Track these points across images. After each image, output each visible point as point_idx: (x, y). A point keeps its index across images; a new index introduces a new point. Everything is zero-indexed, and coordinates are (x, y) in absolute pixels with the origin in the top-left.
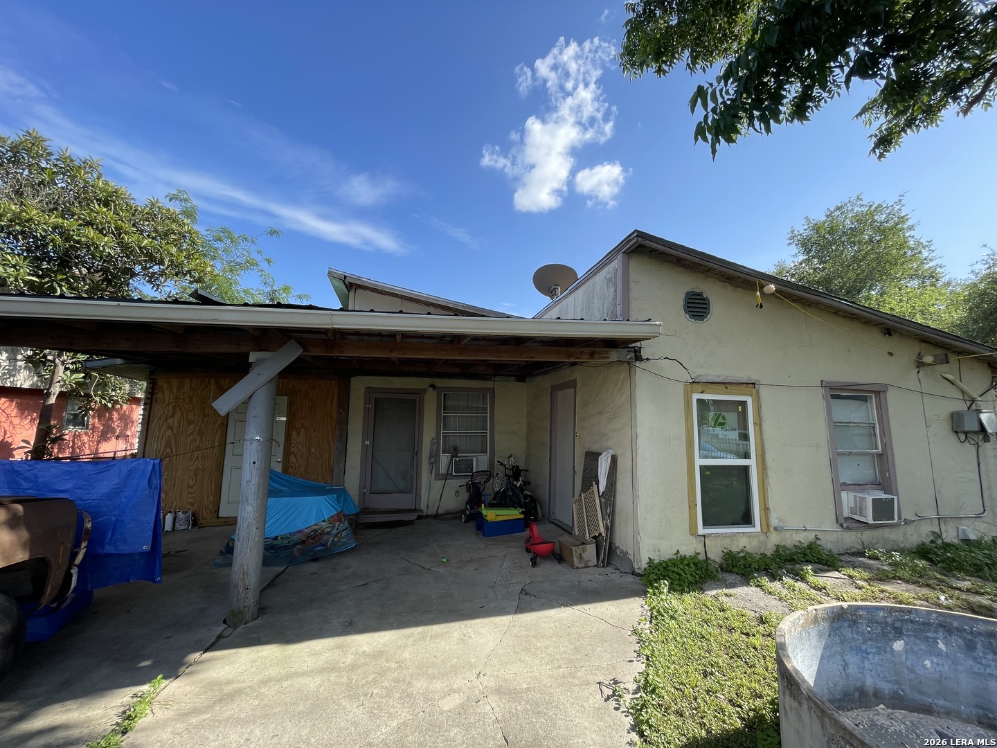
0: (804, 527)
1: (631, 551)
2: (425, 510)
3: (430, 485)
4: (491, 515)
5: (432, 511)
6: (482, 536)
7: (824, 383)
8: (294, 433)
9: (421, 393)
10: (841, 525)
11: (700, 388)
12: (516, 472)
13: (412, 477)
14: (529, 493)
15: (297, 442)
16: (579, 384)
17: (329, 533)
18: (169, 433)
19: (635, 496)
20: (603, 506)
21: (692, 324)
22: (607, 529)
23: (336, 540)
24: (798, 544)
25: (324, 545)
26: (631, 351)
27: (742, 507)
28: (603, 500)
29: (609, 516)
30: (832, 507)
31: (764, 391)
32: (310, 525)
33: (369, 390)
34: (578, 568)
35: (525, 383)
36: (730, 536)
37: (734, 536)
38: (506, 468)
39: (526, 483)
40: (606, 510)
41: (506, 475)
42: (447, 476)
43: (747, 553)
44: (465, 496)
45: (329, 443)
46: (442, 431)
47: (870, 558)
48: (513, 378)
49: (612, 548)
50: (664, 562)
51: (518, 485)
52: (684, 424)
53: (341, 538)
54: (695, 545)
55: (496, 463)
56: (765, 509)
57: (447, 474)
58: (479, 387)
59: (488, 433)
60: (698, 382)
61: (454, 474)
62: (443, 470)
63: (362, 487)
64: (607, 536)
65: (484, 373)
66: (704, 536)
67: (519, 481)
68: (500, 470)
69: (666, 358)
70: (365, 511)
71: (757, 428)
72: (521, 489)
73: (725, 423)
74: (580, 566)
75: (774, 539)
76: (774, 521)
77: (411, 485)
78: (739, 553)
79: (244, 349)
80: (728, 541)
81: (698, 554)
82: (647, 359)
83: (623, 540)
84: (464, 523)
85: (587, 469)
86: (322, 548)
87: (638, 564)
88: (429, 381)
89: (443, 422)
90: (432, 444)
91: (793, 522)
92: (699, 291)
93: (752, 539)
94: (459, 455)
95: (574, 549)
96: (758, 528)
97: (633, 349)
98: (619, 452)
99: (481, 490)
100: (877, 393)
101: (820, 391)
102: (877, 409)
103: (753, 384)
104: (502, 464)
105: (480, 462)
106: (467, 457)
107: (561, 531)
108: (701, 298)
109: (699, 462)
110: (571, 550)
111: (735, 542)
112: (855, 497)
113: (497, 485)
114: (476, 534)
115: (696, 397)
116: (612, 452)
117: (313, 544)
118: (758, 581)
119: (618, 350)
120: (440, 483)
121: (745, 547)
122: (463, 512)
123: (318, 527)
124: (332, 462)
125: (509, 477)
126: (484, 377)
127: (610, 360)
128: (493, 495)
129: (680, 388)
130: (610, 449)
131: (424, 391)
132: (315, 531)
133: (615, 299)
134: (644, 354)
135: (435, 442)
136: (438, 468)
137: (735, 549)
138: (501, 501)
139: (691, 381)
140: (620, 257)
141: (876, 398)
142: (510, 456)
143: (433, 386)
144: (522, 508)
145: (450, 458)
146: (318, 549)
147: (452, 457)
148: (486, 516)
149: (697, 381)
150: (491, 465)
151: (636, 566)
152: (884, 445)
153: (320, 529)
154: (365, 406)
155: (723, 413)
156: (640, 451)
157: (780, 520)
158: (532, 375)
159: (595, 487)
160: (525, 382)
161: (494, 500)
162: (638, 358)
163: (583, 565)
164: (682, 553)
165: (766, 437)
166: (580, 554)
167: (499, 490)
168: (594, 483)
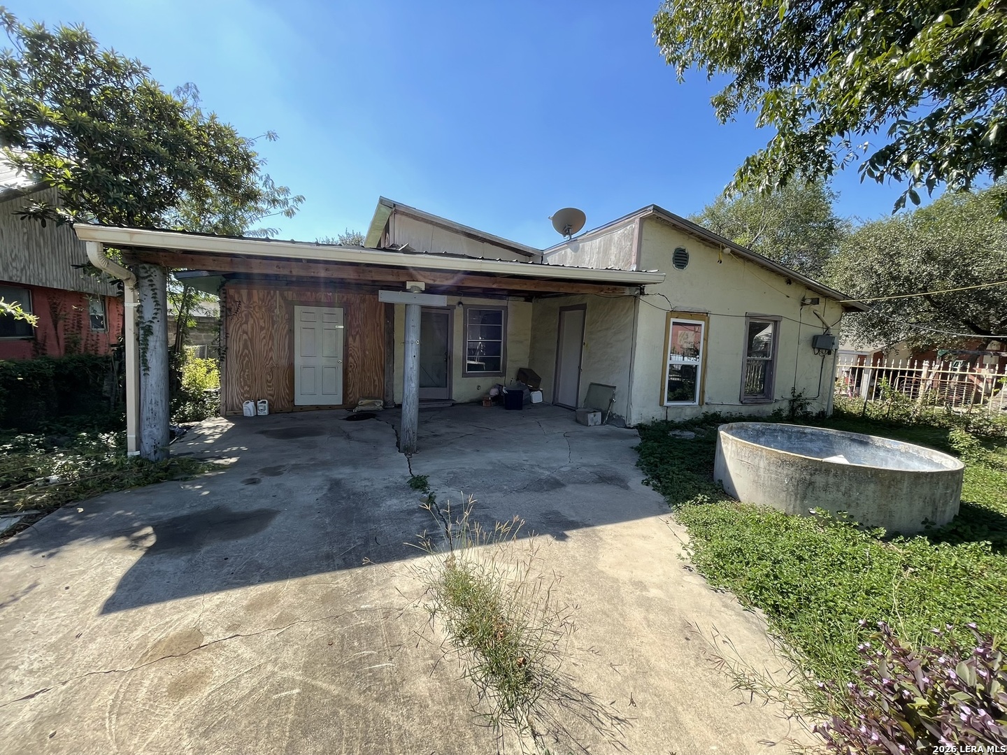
0: (722, 403)
1: (624, 415)
2: (456, 400)
5: (461, 400)
7: (747, 313)
8: (351, 339)
9: (451, 309)
10: (742, 402)
11: (676, 315)
13: (445, 375)
15: (354, 346)
16: (588, 308)
18: (245, 336)
21: (677, 271)
24: (717, 413)
26: (638, 290)
30: (739, 391)
31: (712, 317)
35: (530, 303)
36: (682, 407)
37: (684, 407)
45: (379, 347)
46: (468, 340)
48: (523, 299)
49: (611, 416)
54: (662, 413)
56: (703, 392)
58: (496, 305)
59: (502, 342)
66: (667, 407)
69: (659, 295)
71: (705, 340)
73: (687, 338)
75: (705, 409)
76: (706, 400)
77: (445, 381)
79: (402, 279)
80: (680, 409)
82: (647, 295)
88: (458, 299)
89: (468, 332)
91: (717, 400)
92: (683, 248)
93: (693, 409)
96: (697, 403)
98: (620, 355)
100: (776, 322)
101: (745, 318)
102: (774, 332)
103: (707, 313)
108: (684, 253)
109: (669, 362)
111: (683, 411)
115: (673, 320)
119: (630, 288)
124: (383, 363)
126: (500, 297)
127: (625, 294)
131: (454, 307)
133: (631, 250)
134: (646, 292)
136: (464, 368)
137: (683, 415)
139: (671, 310)
140: (637, 221)
141: (774, 325)
143: (461, 303)
149: (674, 310)
150: (504, 367)
152: (773, 355)
156: (637, 354)
157: (710, 398)
158: (540, 297)
162: (642, 293)
163: (594, 424)
165: (709, 348)
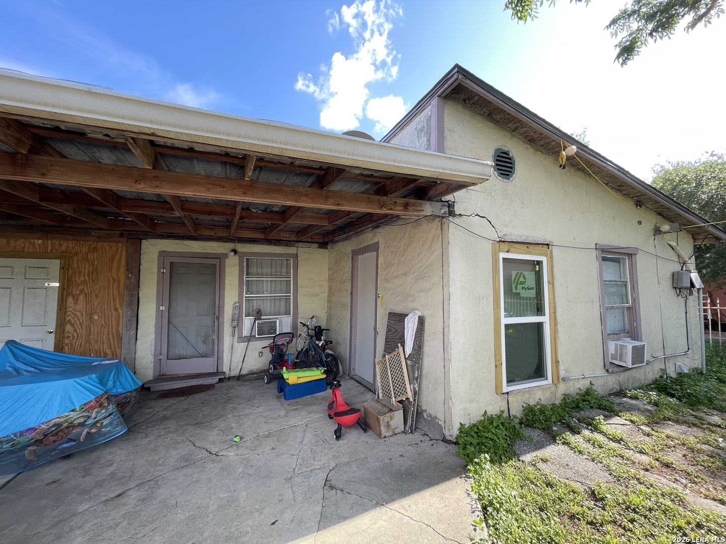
0: (583, 375)
2: (227, 372)
3: (232, 348)
4: (292, 377)
5: (234, 373)
6: (283, 400)
7: (598, 246)
8: (70, 300)
9: (221, 258)
10: (607, 371)
11: (505, 246)
12: (318, 332)
13: (213, 340)
14: (330, 352)
15: (75, 310)
16: (381, 246)
17: (82, 425)
19: (446, 360)
20: (410, 368)
21: (500, 182)
22: (415, 393)
23: (93, 431)
24: (578, 391)
25: (75, 441)
26: (445, 205)
27: (536, 361)
28: (409, 362)
29: (417, 379)
30: (601, 355)
31: (555, 251)
32: (49, 418)
33: (163, 254)
34: (385, 437)
35: (326, 250)
36: (528, 391)
37: (532, 390)
38: (308, 329)
39: (328, 342)
40: (414, 373)
41: (309, 335)
42: (250, 338)
43: (542, 405)
44: (268, 356)
45: (116, 309)
46: (245, 295)
47: (631, 398)
48: (316, 245)
49: (419, 413)
50: (474, 425)
51: (320, 345)
52: (491, 283)
53: (102, 426)
54: (500, 403)
55: (299, 324)
56: (556, 362)
57: (251, 336)
58: (283, 253)
59: (292, 296)
60: (504, 242)
61: (257, 336)
62: (246, 332)
63: (157, 353)
64: (414, 400)
65: (287, 239)
66: (508, 393)
67: (321, 340)
68: (303, 331)
69: (477, 215)
70: (161, 377)
71: (551, 286)
72: (323, 348)
73: (525, 281)
74: (387, 435)
75: (562, 389)
76: (562, 373)
77: (213, 348)
78: (536, 406)
80: (527, 395)
81: (503, 412)
82: (460, 215)
83: (431, 403)
84: (267, 383)
85: (391, 330)
86: (73, 443)
87: (449, 431)
88: (231, 246)
89: (247, 286)
90: (234, 308)
91: (575, 373)
92: (506, 149)
93: (545, 391)
94: (262, 317)
95: (381, 418)
96: (550, 380)
97: (447, 204)
98: (426, 313)
99: (284, 351)
100: (630, 255)
101: (594, 253)
102: (629, 269)
103: (548, 245)
104: (304, 325)
105: (284, 324)
106: (270, 319)
107: (362, 389)
108: (509, 157)
109: (505, 321)
110: (378, 420)
111: (532, 396)
112: (616, 345)
113: (300, 344)
114: (278, 397)
115: (503, 255)
116: (419, 313)
117: (55, 441)
118: (563, 438)
119: (432, 203)
120: (244, 345)
121: (540, 399)
122: (266, 371)
123: (63, 420)
124: (120, 329)
125: (311, 337)
126: (287, 243)
127: (425, 213)
128: (296, 353)
129: (488, 246)
130: (417, 310)
131: (226, 256)
132: (58, 425)
134: (458, 209)
135: (238, 307)
136: (241, 331)
137: (532, 403)
138: (304, 361)
139: (498, 240)
140: (435, 101)
141: (629, 260)
142: (313, 317)
143: (235, 251)
144: (324, 367)
145: (253, 321)
146: (66, 445)
147: (255, 320)
148: (288, 379)
149: (503, 240)
150: (294, 326)
151: (447, 433)
152: (634, 300)
153: (66, 421)
154: (159, 270)
155: (524, 272)
156: (452, 311)
157: (566, 371)
158: (333, 242)
159: (401, 349)
160: (327, 248)
161: (297, 358)
162: (451, 213)
163: (391, 433)
164: (489, 413)
165: (556, 295)
166: (388, 422)
167: (302, 350)
168: (399, 345)
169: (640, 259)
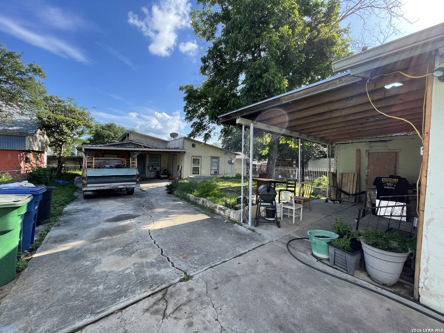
1: (183, 177)
10: (211, 175)
16: (178, 155)
19: (184, 171)
21: (193, 148)
27: (198, 172)
29: (181, 173)
30: (210, 172)
31: (202, 157)
38: (163, 170)
44: (156, 174)
51: (166, 172)
52: (191, 162)
56: (201, 172)
57: (152, 171)
58: (158, 154)
59: (160, 163)
60: (193, 156)
69: (189, 153)
73: (196, 161)
77: (144, 173)
84: (157, 178)
89: (150, 161)
90: (148, 165)
92: (194, 145)
96: (200, 175)
97: (184, 153)
98: (182, 165)
99: (159, 173)
101: (210, 157)
102: (218, 160)
106: (155, 167)
107: (173, 176)
109: (192, 166)
120: (150, 173)
129: (190, 157)
136: (149, 170)
138: (163, 174)
142: (164, 167)
143: (148, 153)
147: (152, 168)
148: (161, 176)
150: (160, 169)
152: (218, 165)
156: (185, 165)
157: (203, 174)
159: (179, 170)
165: (202, 163)
169: (220, 158)
